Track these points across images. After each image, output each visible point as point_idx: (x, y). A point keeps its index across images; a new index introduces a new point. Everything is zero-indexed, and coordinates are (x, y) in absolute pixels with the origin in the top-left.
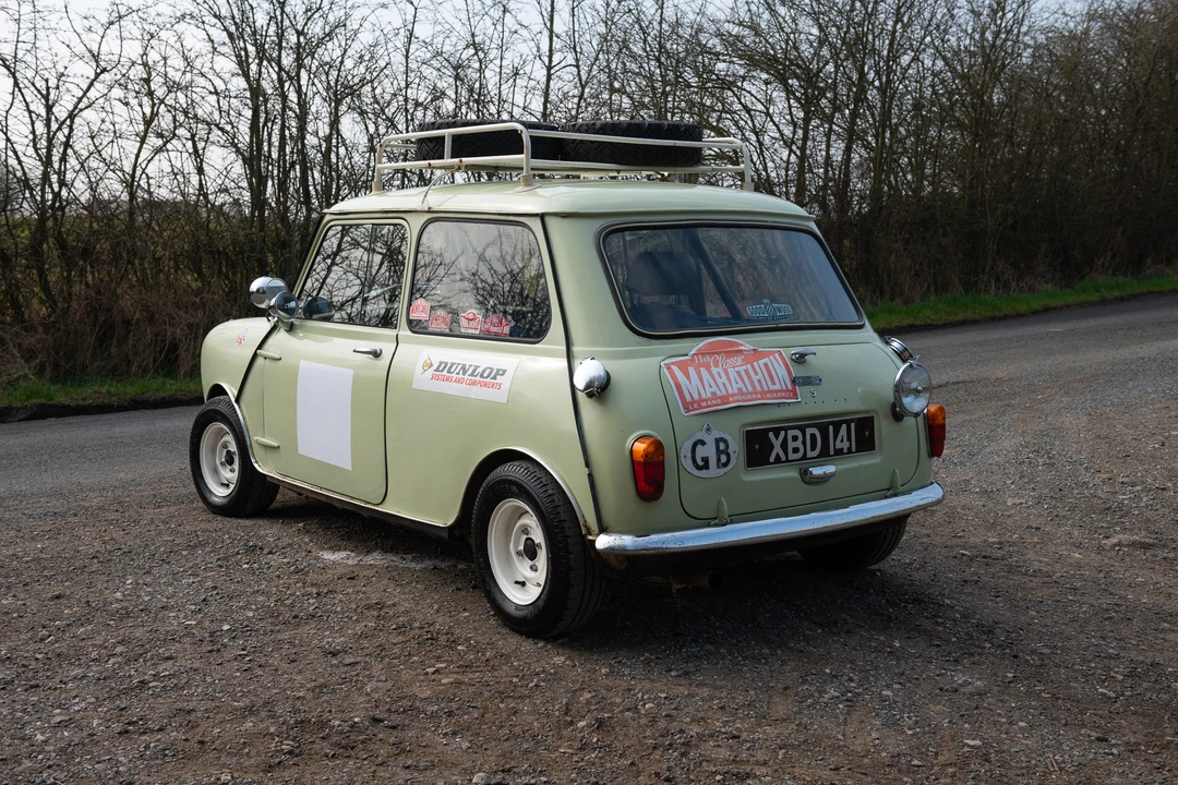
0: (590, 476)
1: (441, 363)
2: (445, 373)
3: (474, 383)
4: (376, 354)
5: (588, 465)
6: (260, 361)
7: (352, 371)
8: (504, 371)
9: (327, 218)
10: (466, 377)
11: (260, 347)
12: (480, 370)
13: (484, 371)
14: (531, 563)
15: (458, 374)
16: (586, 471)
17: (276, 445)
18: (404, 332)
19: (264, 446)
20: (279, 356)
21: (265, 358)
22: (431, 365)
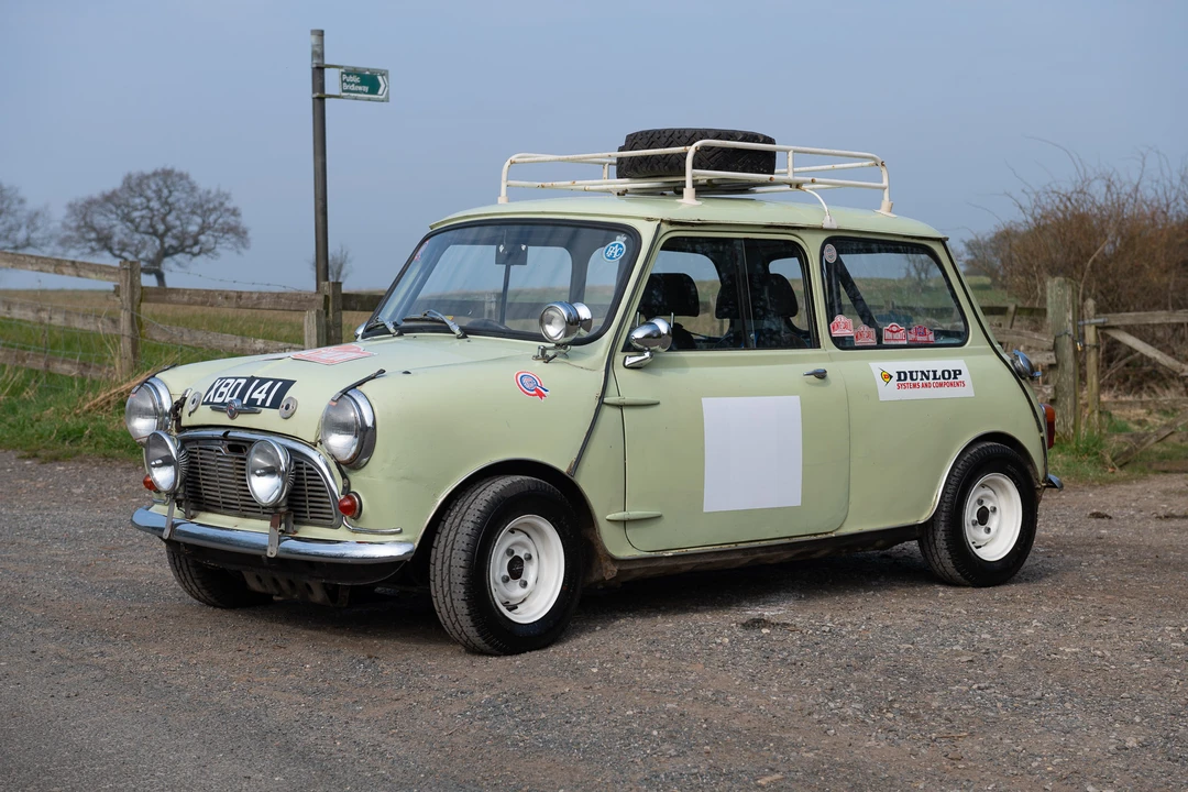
0: (1042, 438)
2: (909, 380)
3: (941, 385)
4: (821, 375)
5: (1040, 430)
6: (607, 412)
8: (960, 372)
10: (931, 381)
14: (983, 527)
16: (1039, 435)
17: (656, 514)
19: (624, 523)
20: (655, 400)
21: (621, 406)
22: (891, 377)
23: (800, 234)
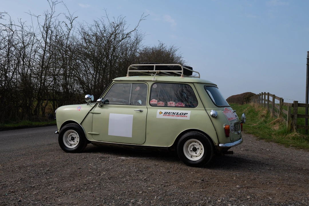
0: (216, 133)
1: (165, 112)
2: (168, 114)
3: (178, 116)
4: (141, 111)
5: (216, 131)
6: (90, 114)
7: (132, 115)
8: (187, 114)
9: (113, 81)
10: (175, 115)
11: (90, 111)
12: (179, 113)
13: (181, 113)
14: (195, 152)
15: (172, 114)
16: (215, 132)
17: (98, 134)
18: (149, 106)
19: (92, 134)
20: (100, 113)
21: (93, 113)
22: (162, 113)
23: (147, 82)
